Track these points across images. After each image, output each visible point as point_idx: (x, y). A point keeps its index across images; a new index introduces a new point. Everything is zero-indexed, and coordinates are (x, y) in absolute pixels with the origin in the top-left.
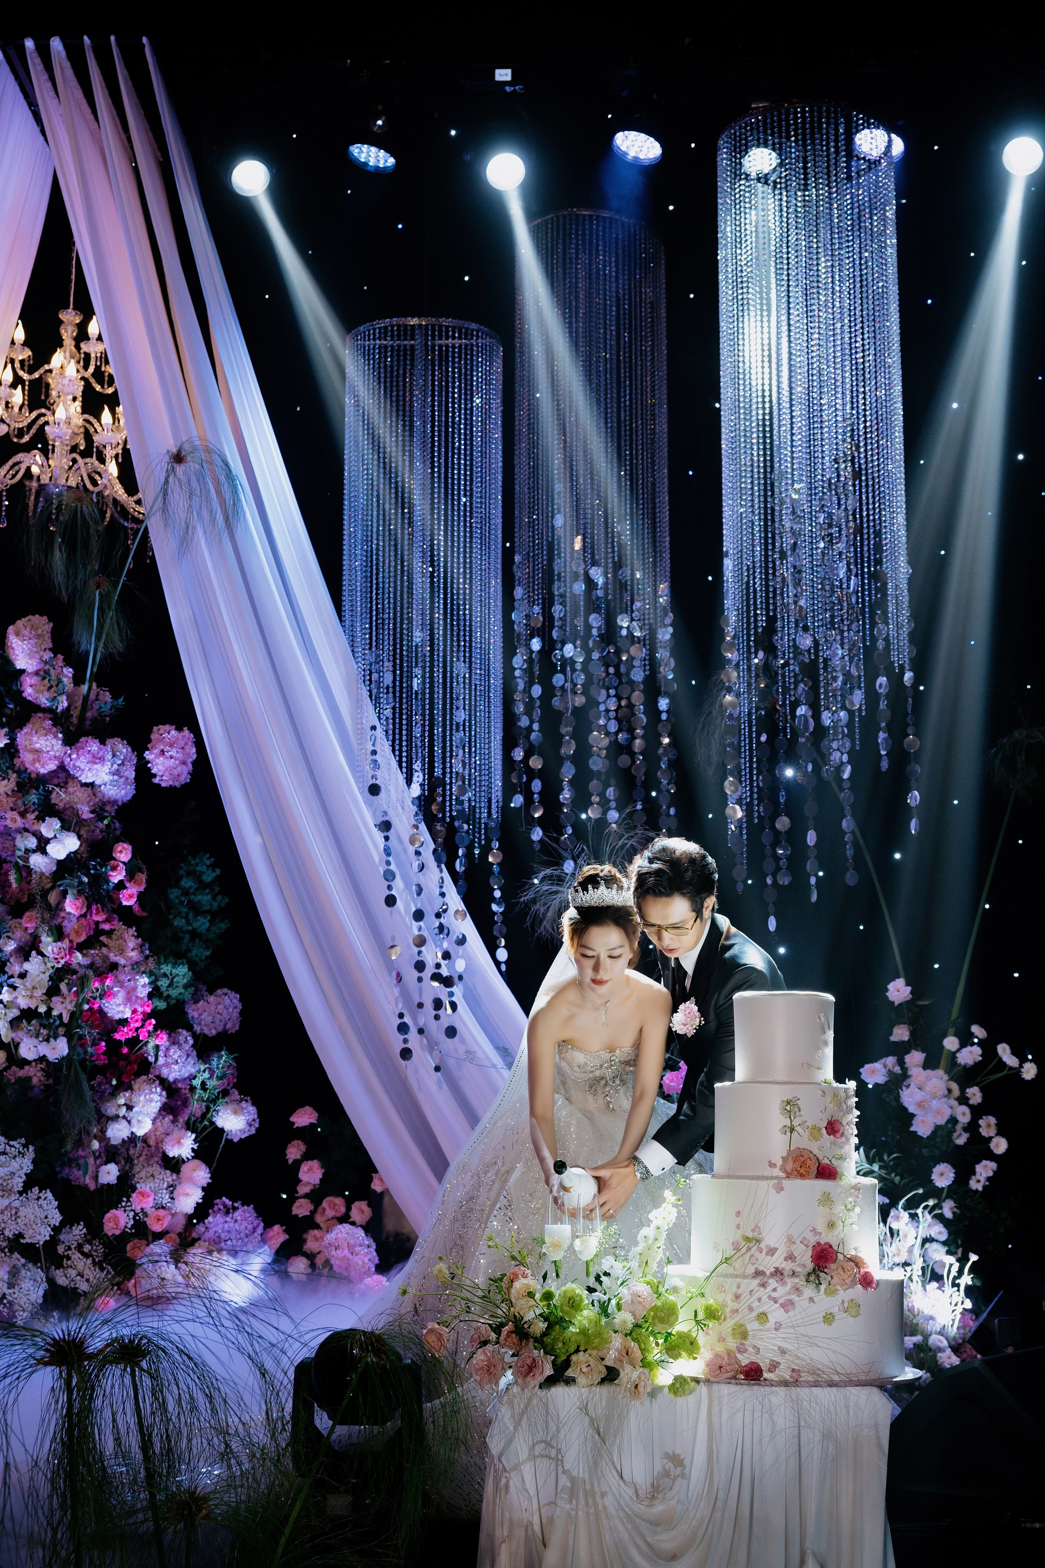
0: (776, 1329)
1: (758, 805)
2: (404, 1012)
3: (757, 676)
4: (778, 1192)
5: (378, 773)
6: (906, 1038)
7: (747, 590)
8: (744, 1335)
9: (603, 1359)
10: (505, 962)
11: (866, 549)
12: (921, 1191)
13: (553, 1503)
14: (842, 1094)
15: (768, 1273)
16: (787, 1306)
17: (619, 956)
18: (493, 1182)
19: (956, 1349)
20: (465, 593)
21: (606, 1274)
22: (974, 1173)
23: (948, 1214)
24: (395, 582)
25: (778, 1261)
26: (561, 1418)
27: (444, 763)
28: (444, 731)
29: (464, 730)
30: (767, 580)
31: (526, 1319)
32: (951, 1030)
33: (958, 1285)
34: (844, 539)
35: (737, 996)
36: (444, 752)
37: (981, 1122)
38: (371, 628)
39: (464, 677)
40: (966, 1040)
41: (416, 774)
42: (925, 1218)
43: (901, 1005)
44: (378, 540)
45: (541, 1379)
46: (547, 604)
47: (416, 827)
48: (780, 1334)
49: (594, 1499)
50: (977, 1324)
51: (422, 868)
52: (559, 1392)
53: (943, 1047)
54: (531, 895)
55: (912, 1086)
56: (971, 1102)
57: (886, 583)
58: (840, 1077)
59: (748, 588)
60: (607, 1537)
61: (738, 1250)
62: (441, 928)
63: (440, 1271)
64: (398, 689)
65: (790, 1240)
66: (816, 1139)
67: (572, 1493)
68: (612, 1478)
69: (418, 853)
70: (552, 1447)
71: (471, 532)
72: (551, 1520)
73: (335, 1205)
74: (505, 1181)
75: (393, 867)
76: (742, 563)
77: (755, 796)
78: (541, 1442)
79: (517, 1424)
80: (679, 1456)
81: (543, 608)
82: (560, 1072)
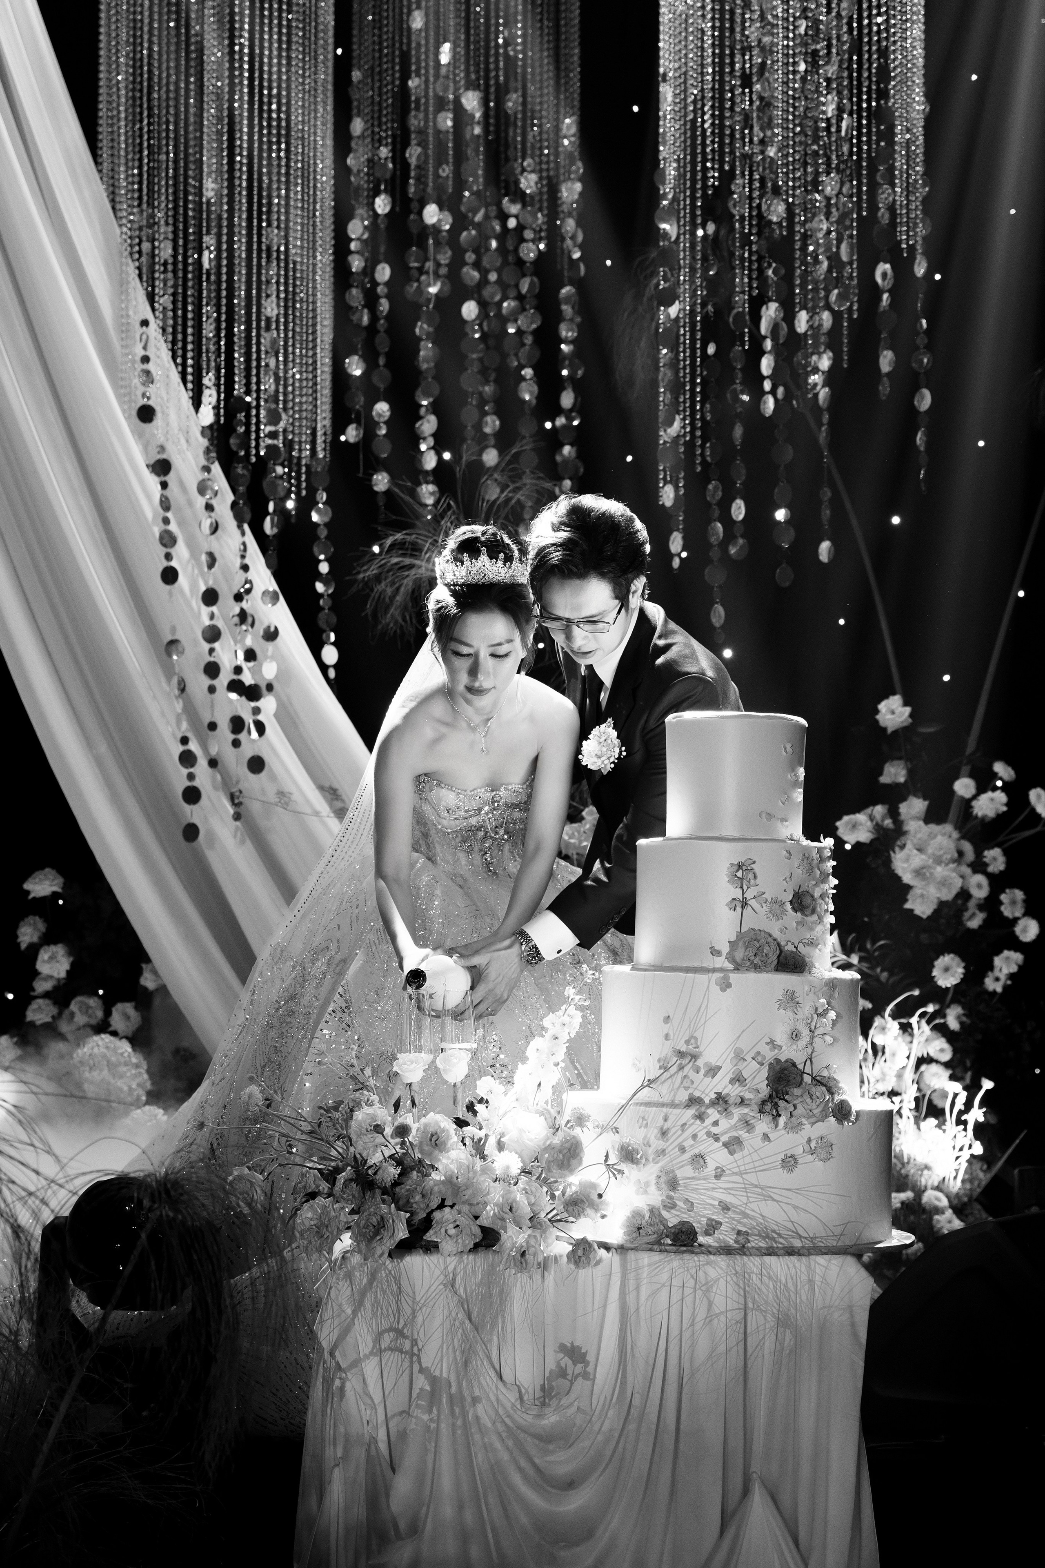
0: (717, 1177)
1: (703, 446)
2: (190, 735)
3: (705, 259)
4: (723, 990)
5: (151, 390)
6: (902, 780)
7: (692, 131)
8: (673, 1184)
9: (476, 1218)
10: (335, 666)
11: (866, 74)
12: (916, 993)
13: (406, 1413)
14: (815, 855)
15: (707, 1100)
16: (733, 1145)
17: (506, 655)
18: (324, 974)
19: (959, 1209)
20: (279, 126)
21: (481, 1101)
22: (991, 968)
23: (953, 1023)
24: (176, 107)
25: (721, 1084)
26: (418, 1298)
27: (248, 377)
28: (248, 330)
29: (277, 329)
30: (722, 117)
31: (370, 1162)
32: (966, 769)
33: (965, 1123)
34: (835, 58)
35: (670, 719)
36: (248, 361)
37: (1003, 897)
38: (140, 174)
39: (278, 251)
40: (985, 783)
41: (206, 392)
42: (922, 1030)
43: (896, 732)
44: (151, 42)
45: (390, 1244)
46: (400, 143)
47: (207, 469)
48: (720, 1184)
49: (463, 1409)
50: (989, 1176)
51: (215, 528)
52: (415, 1261)
53: (953, 792)
54: (372, 571)
55: (909, 845)
56: (990, 869)
57: (894, 126)
58: (812, 831)
59: (694, 128)
60: (480, 1457)
61: (666, 1069)
62: (243, 616)
63: (250, 1096)
64: (180, 266)
65: (739, 1057)
66: (778, 917)
67: (433, 1398)
68: (489, 1378)
69: (209, 508)
70: (406, 1337)
71: (289, 34)
72: (403, 1435)
73: (88, 1007)
74: (341, 974)
75: (173, 527)
76: (685, 91)
77: (698, 433)
78: (391, 1329)
79: (358, 1306)
80: (580, 1348)
81: (393, 151)
82: (419, 819)
